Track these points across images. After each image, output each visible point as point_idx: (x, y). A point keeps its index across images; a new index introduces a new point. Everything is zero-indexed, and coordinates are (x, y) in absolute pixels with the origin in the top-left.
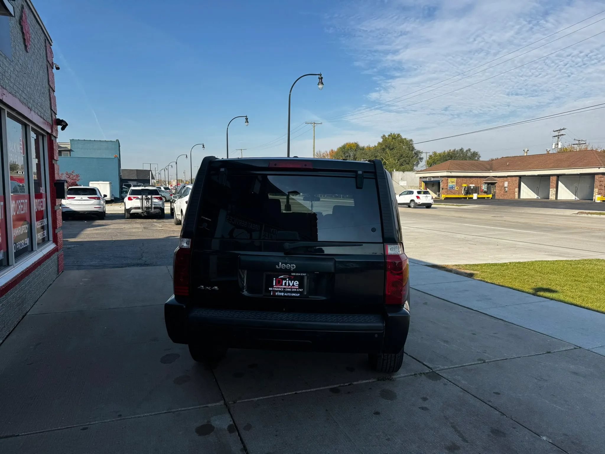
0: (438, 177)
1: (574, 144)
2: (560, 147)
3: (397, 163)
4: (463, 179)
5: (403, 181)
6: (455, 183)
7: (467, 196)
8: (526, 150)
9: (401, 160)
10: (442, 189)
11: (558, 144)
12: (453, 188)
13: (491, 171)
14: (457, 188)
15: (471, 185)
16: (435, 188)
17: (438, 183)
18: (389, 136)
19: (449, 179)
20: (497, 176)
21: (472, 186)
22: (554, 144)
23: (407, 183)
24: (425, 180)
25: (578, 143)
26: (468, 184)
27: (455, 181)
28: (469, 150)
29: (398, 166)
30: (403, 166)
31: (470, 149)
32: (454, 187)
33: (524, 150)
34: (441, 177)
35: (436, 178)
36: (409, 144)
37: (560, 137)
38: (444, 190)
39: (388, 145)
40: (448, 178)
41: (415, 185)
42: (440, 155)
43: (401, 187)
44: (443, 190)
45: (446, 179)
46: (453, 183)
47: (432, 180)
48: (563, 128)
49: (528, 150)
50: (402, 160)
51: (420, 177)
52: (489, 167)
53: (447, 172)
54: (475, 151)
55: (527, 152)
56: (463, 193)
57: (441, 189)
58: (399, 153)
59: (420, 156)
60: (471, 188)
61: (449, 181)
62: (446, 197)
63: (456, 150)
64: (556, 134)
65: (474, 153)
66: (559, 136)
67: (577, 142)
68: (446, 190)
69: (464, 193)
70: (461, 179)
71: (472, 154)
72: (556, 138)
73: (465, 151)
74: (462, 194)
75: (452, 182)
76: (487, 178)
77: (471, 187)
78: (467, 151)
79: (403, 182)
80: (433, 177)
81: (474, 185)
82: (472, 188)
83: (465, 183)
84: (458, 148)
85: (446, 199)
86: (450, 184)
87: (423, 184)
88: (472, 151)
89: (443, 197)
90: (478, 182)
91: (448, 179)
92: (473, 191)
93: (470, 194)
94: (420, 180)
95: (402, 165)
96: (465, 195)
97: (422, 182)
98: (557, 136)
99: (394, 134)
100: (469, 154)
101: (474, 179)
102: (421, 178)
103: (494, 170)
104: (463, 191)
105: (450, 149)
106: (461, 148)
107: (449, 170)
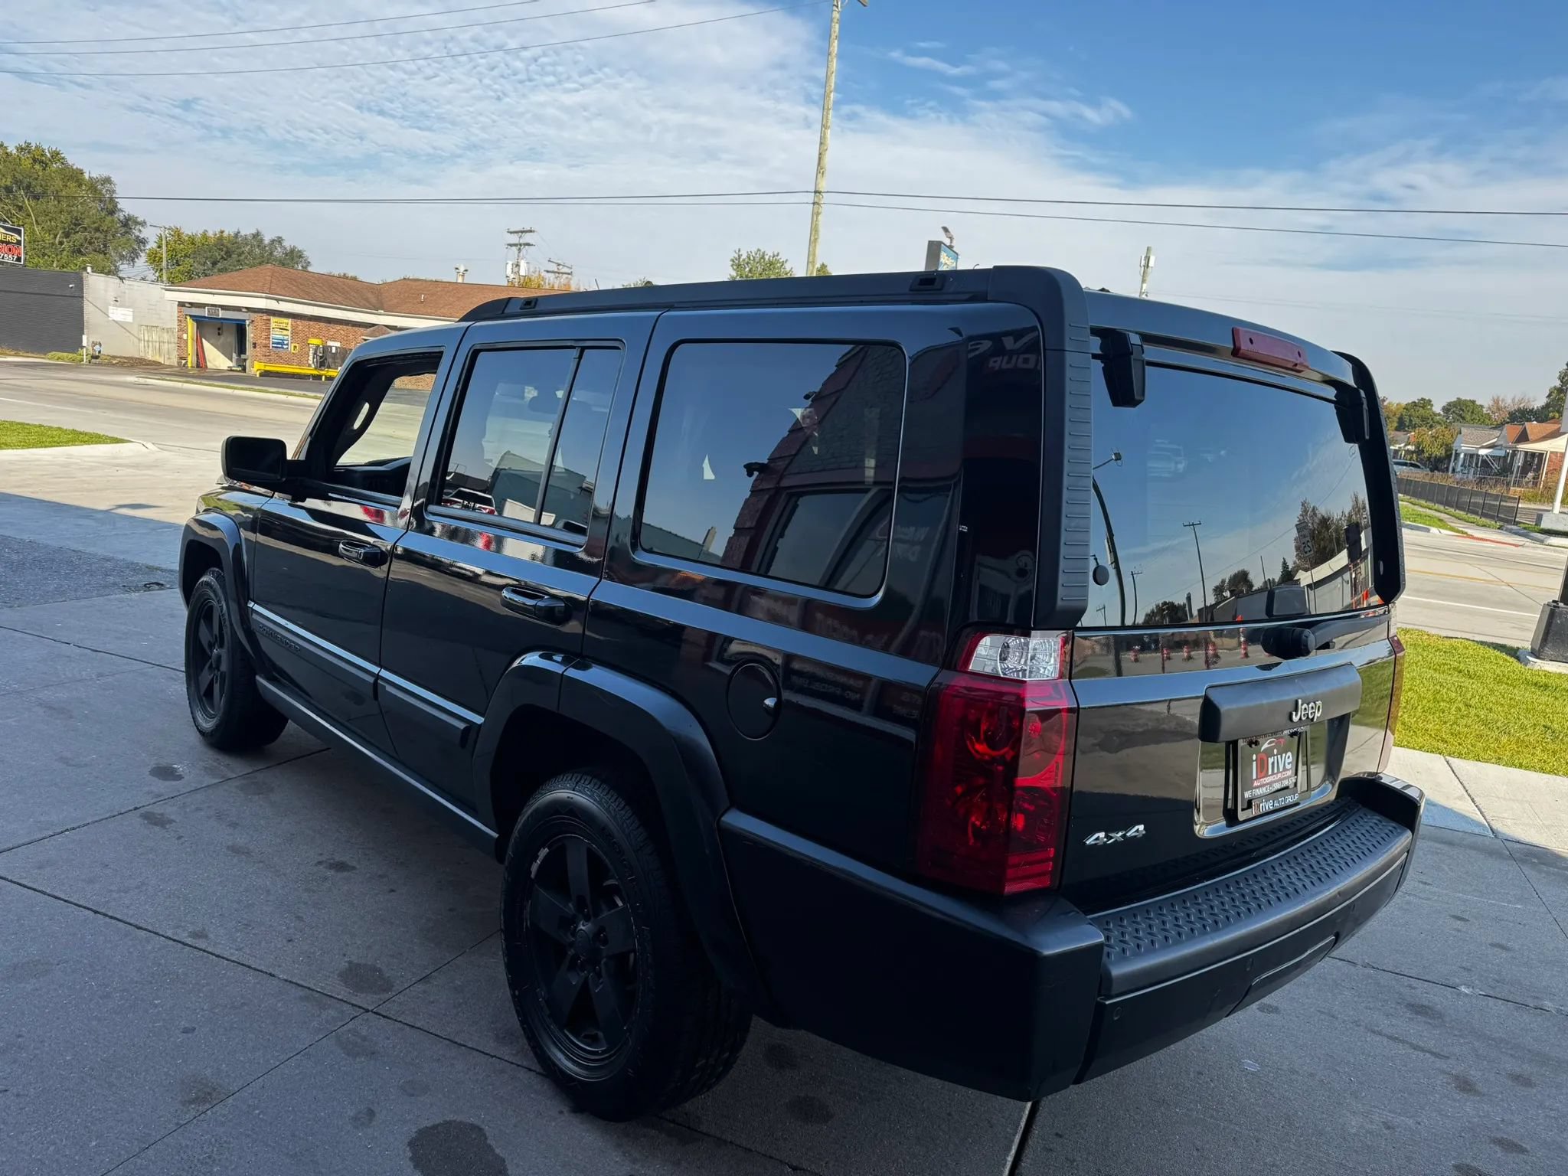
0: (238, 309)
1: (548, 272)
2: (523, 272)
3: (61, 243)
4: (311, 323)
5: (121, 306)
6: (289, 333)
7: (322, 372)
8: (462, 269)
9: (77, 236)
10: (252, 346)
11: (518, 265)
12: (285, 347)
13: (382, 311)
14: (295, 347)
15: (330, 343)
16: (231, 339)
17: (241, 330)
18: (21, 149)
19: (273, 319)
20: (396, 327)
21: (334, 345)
22: (510, 263)
23: (133, 315)
24: (196, 312)
25: (556, 270)
26: (324, 339)
27: (289, 328)
28: (280, 240)
29: (65, 253)
30: (84, 255)
31: (280, 238)
32: (287, 344)
33: (457, 269)
34: (249, 309)
35: (234, 310)
36: (100, 192)
37: (524, 250)
38: (258, 349)
39: (26, 181)
40: (269, 317)
41: (161, 325)
42: (192, 241)
43: (115, 324)
44: (255, 347)
45: (265, 318)
46: (285, 332)
47: (220, 317)
48: (529, 229)
49: (466, 270)
50: (79, 237)
51: (179, 302)
52: (373, 300)
53: (267, 298)
54: (296, 246)
55: (463, 275)
56: (310, 362)
57: (249, 345)
58: (70, 213)
59: (137, 233)
60: (331, 350)
61: (273, 325)
62: (266, 371)
63: (243, 233)
64: (514, 239)
65: (292, 251)
66: (521, 245)
67: (554, 268)
68: (264, 349)
69: (313, 362)
70: (306, 323)
71: (286, 254)
72: (514, 248)
73: (267, 241)
74: (309, 365)
75: (282, 332)
76: (370, 327)
77: (331, 347)
78: (273, 241)
79: (121, 310)
80: (224, 308)
81: (338, 344)
82: (334, 351)
83: (316, 337)
84: (247, 231)
85: (266, 374)
86: (276, 335)
87: (191, 325)
88: (287, 244)
89: (255, 368)
90: (347, 336)
91: (269, 320)
92: (337, 359)
93: (329, 367)
94: (179, 312)
95: (79, 251)
96: (316, 368)
97: (188, 318)
98: (516, 245)
99: (37, 147)
100: (278, 253)
101: (339, 327)
102: (181, 304)
103: (390, 310)
104: (311, 358)
105: (222, 229)
106: (254, 231)
107: (270, 292)
